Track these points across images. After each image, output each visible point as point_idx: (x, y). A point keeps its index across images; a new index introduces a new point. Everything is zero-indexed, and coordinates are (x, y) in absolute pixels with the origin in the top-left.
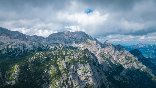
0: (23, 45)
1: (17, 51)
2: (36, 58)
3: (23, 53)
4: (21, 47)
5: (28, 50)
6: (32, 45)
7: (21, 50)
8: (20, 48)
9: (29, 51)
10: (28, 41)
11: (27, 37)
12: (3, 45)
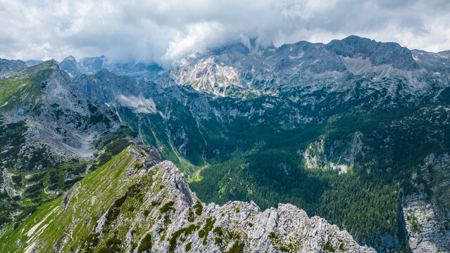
0: (401, 81)
1: (377, 98)
2: (414, 121)
3: (393, 103)
4: (392, 86)
5: (409, 96)
6: (427, 80)
7: (388, 95)
8: (389, 90)
9: (412, 100)
10: (419, 68)
11: (420, 57)
12: (352, 81)
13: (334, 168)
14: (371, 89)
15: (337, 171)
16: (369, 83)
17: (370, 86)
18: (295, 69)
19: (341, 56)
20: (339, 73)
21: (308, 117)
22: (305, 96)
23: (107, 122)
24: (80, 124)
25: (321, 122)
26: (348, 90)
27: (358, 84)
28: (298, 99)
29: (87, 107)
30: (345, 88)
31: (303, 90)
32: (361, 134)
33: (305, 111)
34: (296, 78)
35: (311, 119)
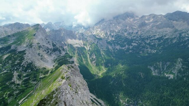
12: (177, 33)
13: (167, 76)
14: (187, 37)
15: (168, 77)
16: (186, 34)
17: (187, 36)
18: (148, 27)
19: (172, 21)
20: (170, 29)
21: (154, 50)
22: (152, 40)
23: (60, 51)
24: (48, 52)
25: (160, 53)
26: (175, 38)
27: (180, 34)
28: (149, 41)
29: (51, 45)
30: (173, 36)
31: (152, 37)
32: (181, 59)
33: (153, 47)
34: (149, 31)
35: (155, 51)
